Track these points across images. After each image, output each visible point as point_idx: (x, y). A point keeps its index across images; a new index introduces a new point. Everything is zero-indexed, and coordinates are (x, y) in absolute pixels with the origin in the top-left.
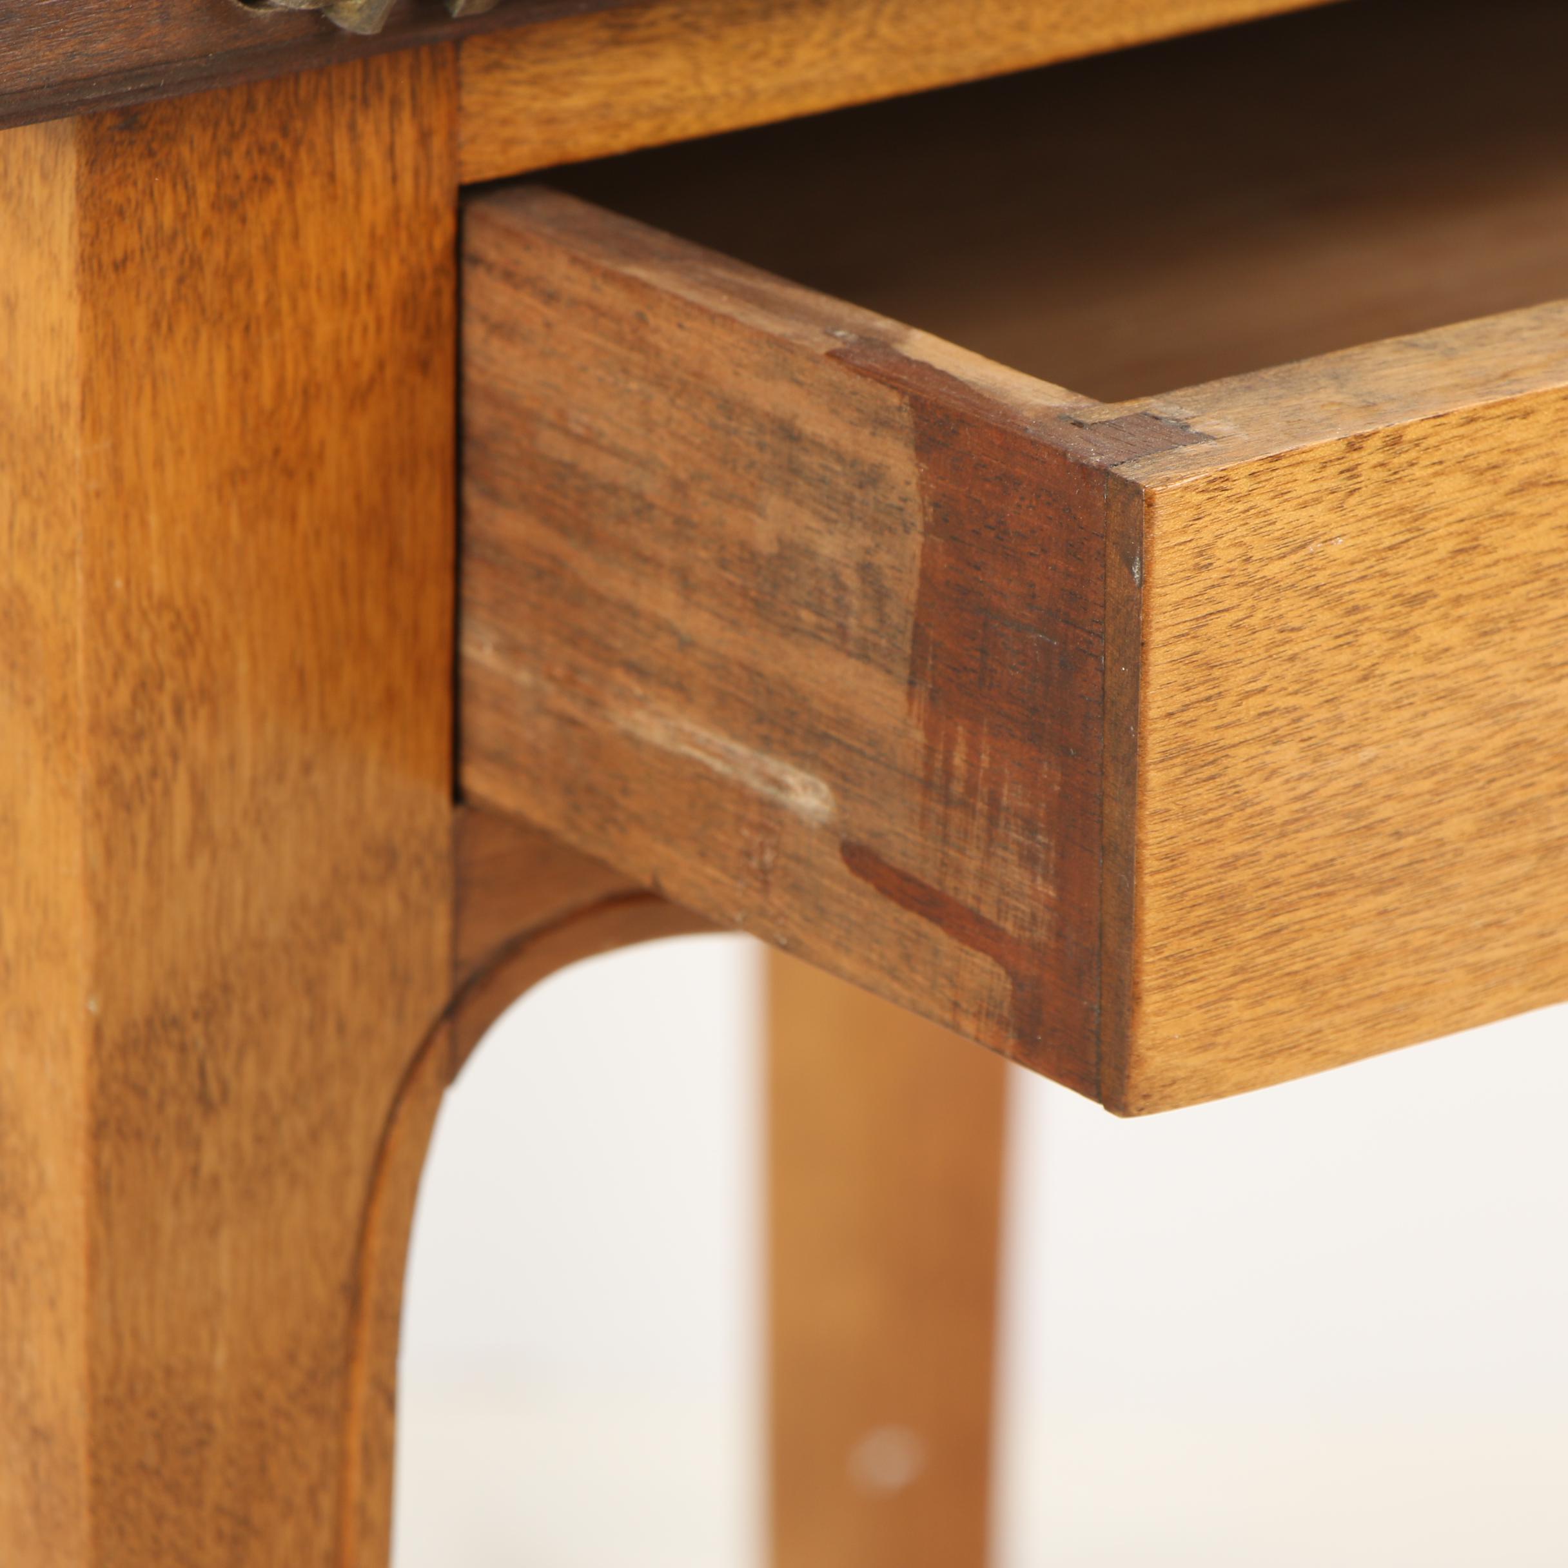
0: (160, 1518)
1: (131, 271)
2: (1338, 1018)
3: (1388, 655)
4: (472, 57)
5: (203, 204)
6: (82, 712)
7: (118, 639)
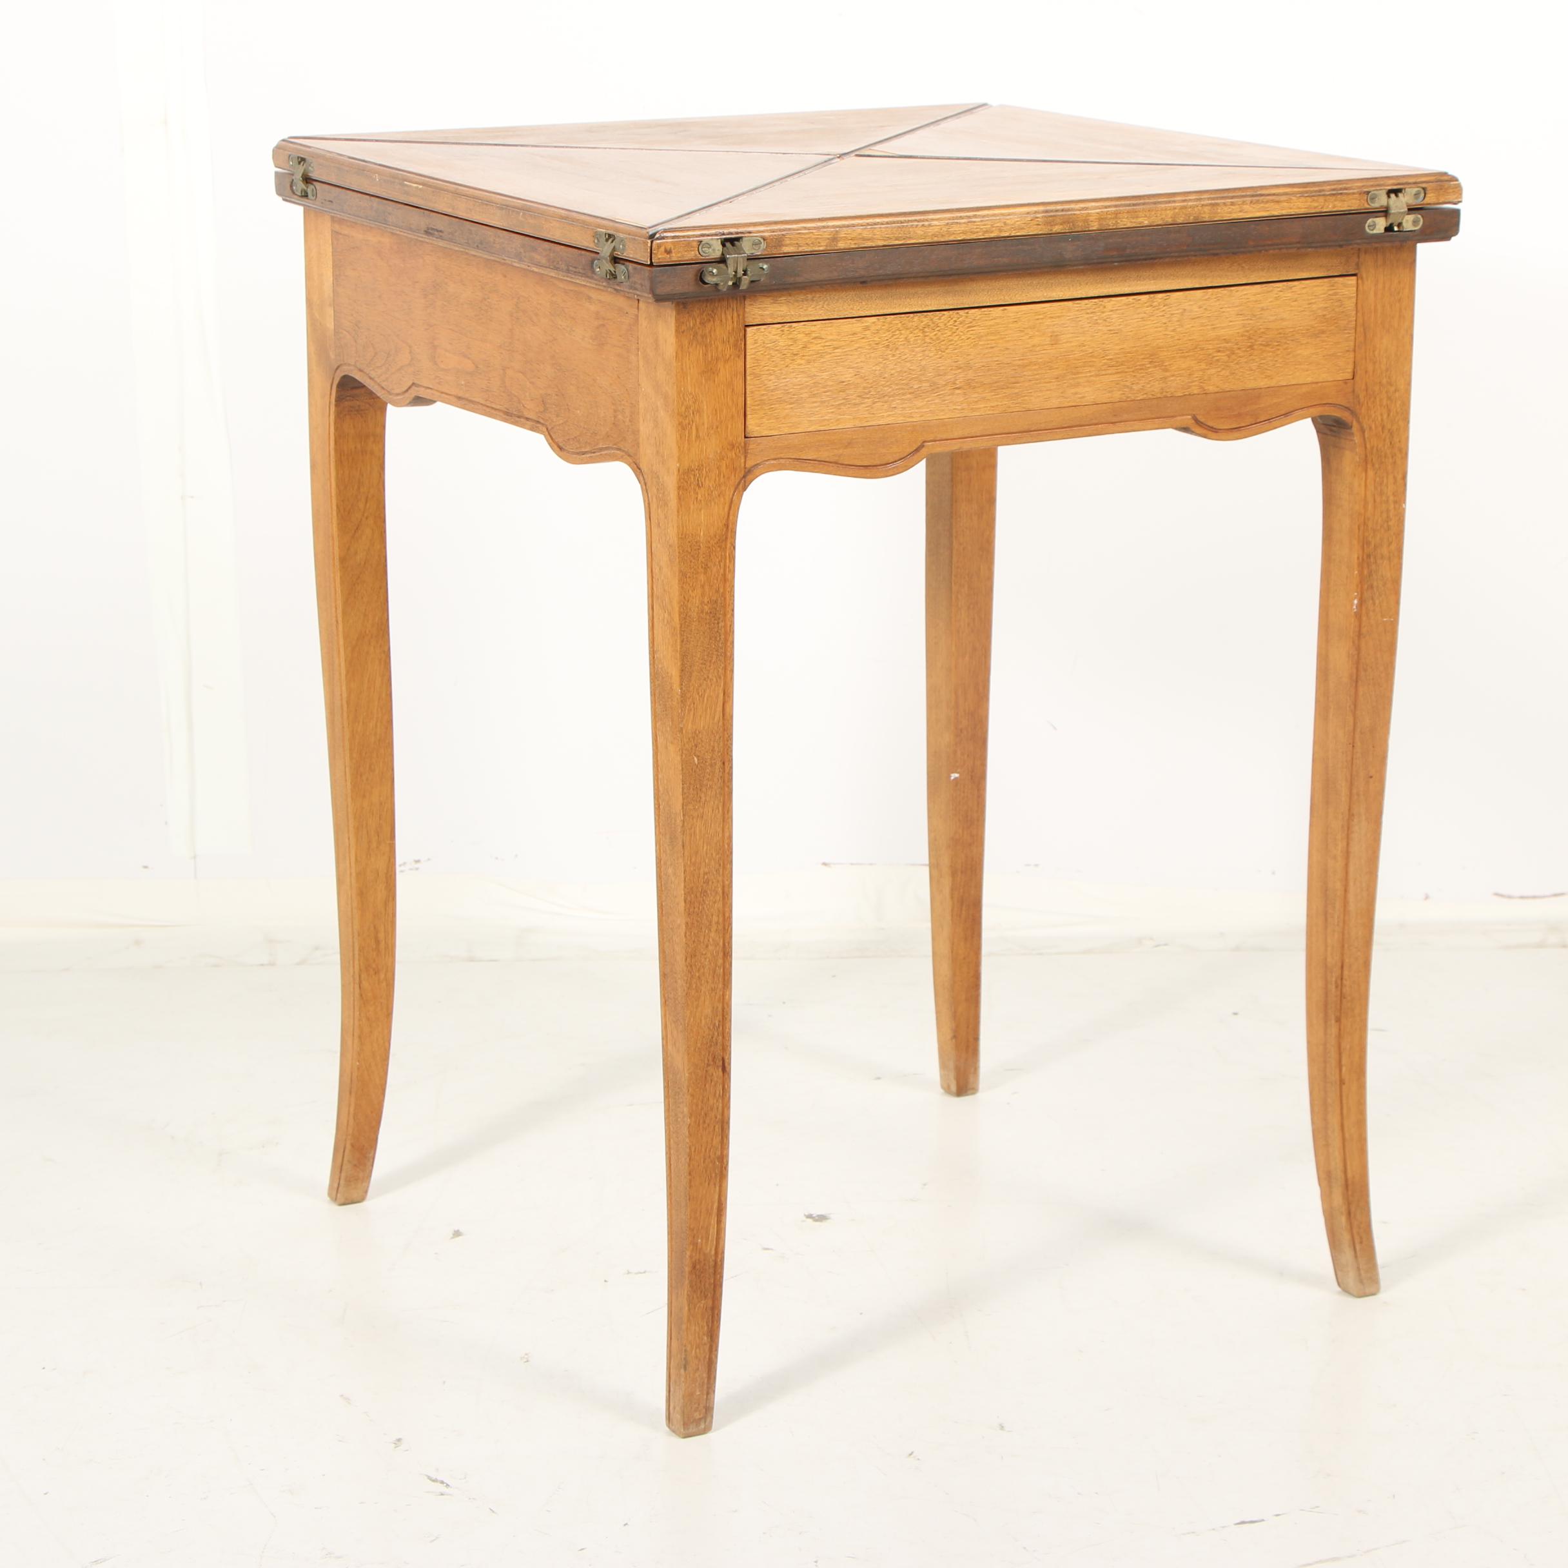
0: (691, 562)
1: (685, 333)
2: (784, 425)
3: (791, 363)
4: (747, 302)
5: (698, 323)
6: (676, 411)
7: (682, 399)
